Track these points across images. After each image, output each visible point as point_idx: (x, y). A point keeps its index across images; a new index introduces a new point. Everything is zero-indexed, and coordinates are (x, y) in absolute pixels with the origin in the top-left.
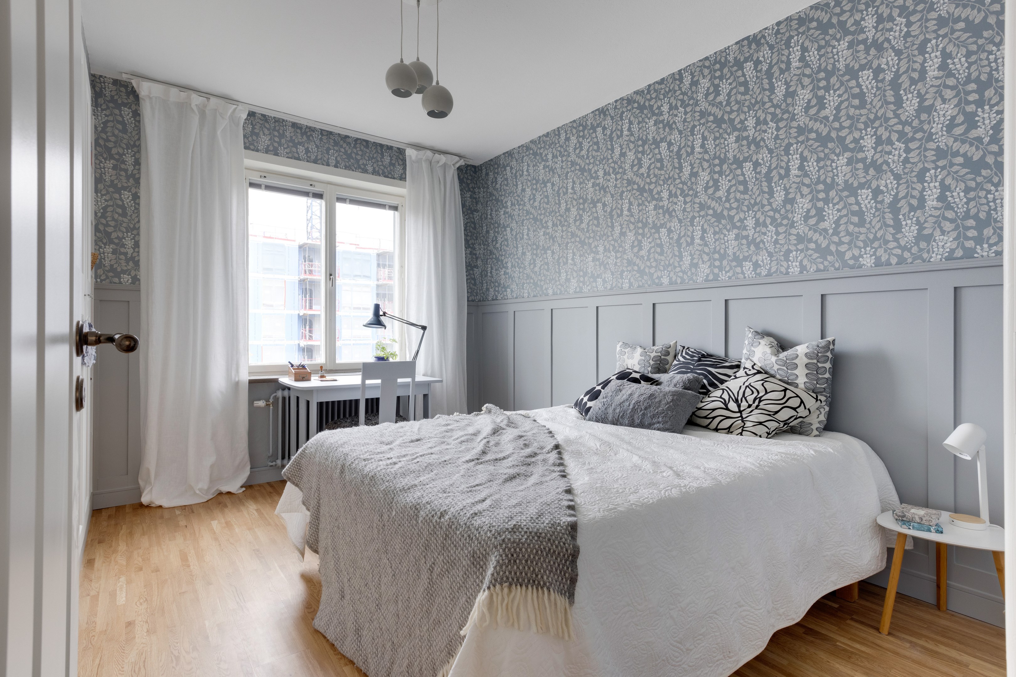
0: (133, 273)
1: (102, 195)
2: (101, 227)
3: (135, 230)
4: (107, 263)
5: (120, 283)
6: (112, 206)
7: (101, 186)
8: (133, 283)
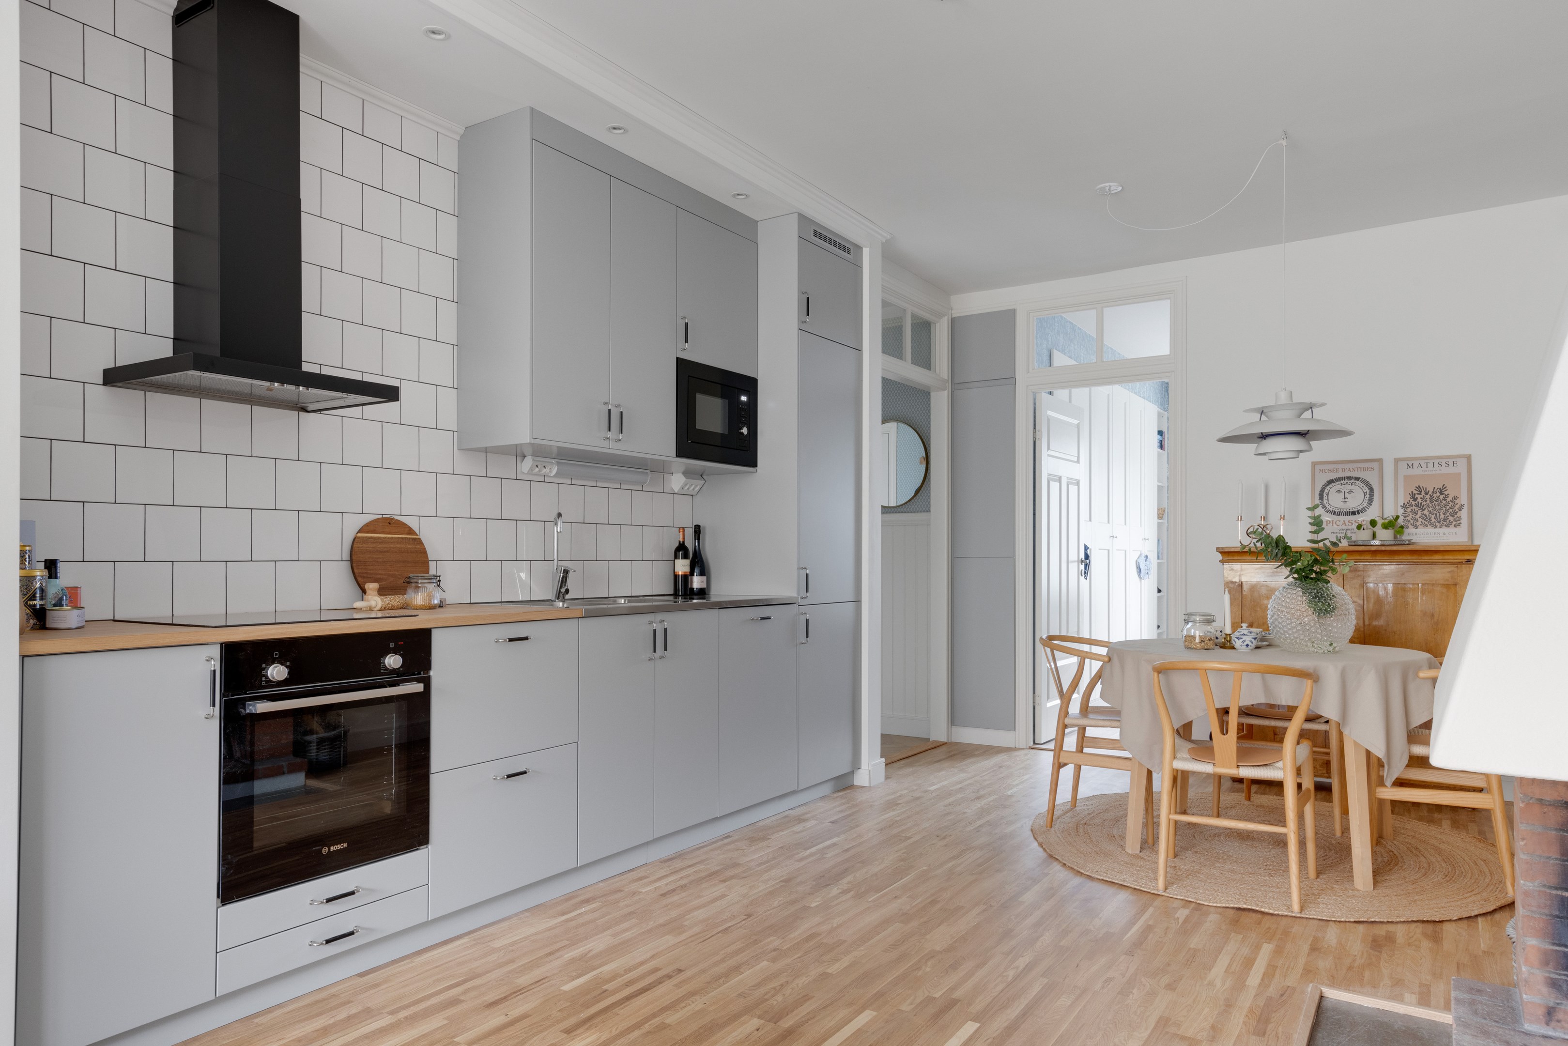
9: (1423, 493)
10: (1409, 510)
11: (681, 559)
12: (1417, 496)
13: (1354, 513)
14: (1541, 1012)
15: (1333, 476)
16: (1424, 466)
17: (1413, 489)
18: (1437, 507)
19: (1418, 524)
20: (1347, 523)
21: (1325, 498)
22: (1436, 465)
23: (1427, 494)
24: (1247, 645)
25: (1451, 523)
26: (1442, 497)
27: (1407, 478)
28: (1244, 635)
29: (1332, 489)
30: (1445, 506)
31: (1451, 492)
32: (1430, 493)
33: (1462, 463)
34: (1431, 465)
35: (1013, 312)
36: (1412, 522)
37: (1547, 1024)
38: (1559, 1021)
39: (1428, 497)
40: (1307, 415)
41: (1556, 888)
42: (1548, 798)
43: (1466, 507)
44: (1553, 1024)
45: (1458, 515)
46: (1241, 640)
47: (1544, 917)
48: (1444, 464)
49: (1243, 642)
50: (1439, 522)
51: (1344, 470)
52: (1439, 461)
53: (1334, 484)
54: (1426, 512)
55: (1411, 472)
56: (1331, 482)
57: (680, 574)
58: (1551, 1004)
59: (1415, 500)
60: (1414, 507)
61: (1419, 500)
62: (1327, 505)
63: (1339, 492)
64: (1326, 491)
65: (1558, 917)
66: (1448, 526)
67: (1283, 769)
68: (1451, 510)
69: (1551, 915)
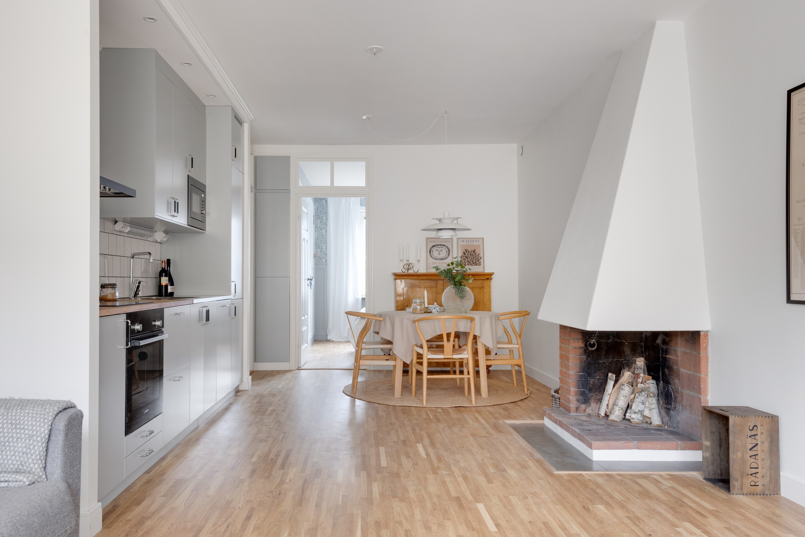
0: (325, 259)
1: (317, 232)
2: (317, 243)
3: (326, 243)
4: (318, 255)
5: (322, 262)
6: (320, 235)
7: (317, 229)
8: (326, 262)
9: (467, 252)
10: (463, 258)
11: (165, 277)
12: (465, 253)
13: (443, 259)
14: (575, 409)
15: (435, 244)
16: (468, 241)
17: (464, 250)
18: (473, 258)
19: (466, 264)
20: (440, 263)
21: (432, 253)
22: (472, 241)
23: (469, 252)
24: (437, 311)
25: (477, 264)
26: (474, 254)
27: (461, 245)
28: (436, 307)
29: (434, 249)
30: (475, 257)
31: (477, 252)
32: (470, 252)
33: (481, 241)
34: (470, 241)
35: (289, 157)
36: (464, 263)
37: (576, 412)
38: (579, 411)
39: (469, 253)
40: (456, 221)
41: (579, 372)
42: (577, 346)
43: (482, 258)
44: (578, 412)
45: (480, 261)
46: (435, 309)
47: (576, 381)
48: (474, 241)
49: (436, 310)
50: (473, 264)
51: (438, 242)
52: (473, 239)
53: (435, 247)
54: (469, 259)
55: (463, 243)
56: (434, 246)
57: (164, 284)
58: (577, 406)
59: (465, 254)
60: (464, 258)
61: (466, 255)
62: (432, 256)
63: (437, 250)
64: (432, 250)
65: (579, 381)
66: (476, 265)
67: (468, 354)
68: (477, 259)
69: (577, 380)
